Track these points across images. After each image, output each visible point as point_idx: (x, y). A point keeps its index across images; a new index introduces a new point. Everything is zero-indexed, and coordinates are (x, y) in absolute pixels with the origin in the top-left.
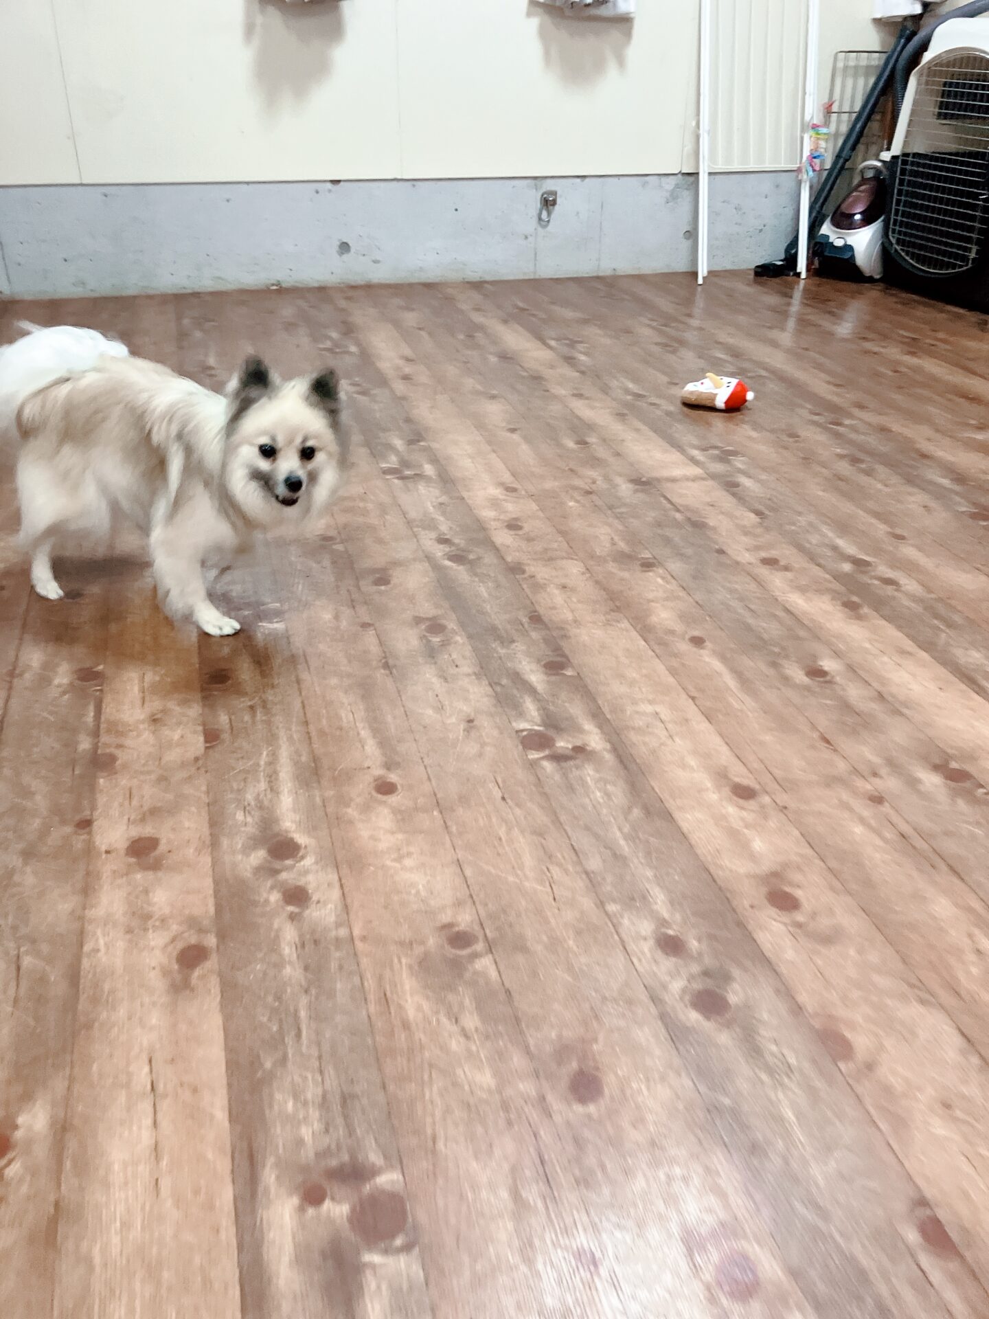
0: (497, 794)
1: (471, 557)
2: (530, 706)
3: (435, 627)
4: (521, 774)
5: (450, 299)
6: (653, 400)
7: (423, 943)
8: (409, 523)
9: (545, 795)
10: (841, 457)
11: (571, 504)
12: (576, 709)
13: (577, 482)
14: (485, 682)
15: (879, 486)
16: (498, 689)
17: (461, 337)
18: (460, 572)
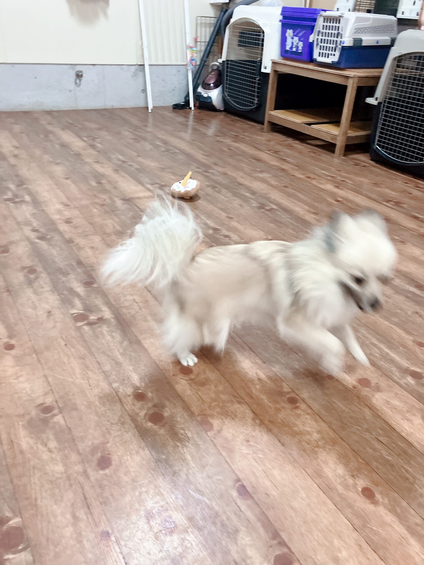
0: (63, 343)
1: (49, 237)
2: (78, 303)
3: (32, 270)
4: (74, 333)
5: (36, 119)
6: (130, 163)
7: (29, 414)
8: (18, 223)
9: (85, 341)
10: (208, 186)
11: (95, 210)
12: (99, 302)
13: (97, 200)
14: (56, 294)
15: (223, 197)
16: (63, 296)
17: (42, 136)
18: (43, 245)
